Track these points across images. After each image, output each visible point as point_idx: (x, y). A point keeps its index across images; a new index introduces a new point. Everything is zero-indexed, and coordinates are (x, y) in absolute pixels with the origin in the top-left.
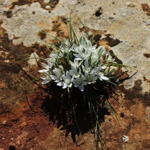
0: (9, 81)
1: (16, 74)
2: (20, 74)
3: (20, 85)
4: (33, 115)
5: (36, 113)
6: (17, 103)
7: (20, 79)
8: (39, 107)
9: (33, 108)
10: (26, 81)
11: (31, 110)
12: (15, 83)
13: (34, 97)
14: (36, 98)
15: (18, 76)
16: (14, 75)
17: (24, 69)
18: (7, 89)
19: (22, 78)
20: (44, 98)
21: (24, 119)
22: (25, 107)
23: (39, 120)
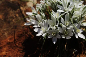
0: (6, 14)
1: (14, 11)
2: (17, 11)
3: (14, 20)
4: (14, 48)
5: (17, 47)
6: (6, 34)
7: (15, 15)
8: (21, 43)
9: (17, 42)
10: (19, 18)
11: (15, 43)
12: (10, 18)
13: (21, 33)
14: (22, 34)
15: (15, 13)
16: (12, 11)
17: (21, 8)
18: (2, 20)
19: (17, 15)
20: (27, 36)
21: (5, 49)
22: (10, 39)
23: (15, 54)
